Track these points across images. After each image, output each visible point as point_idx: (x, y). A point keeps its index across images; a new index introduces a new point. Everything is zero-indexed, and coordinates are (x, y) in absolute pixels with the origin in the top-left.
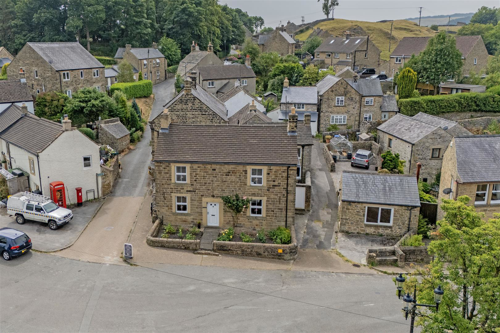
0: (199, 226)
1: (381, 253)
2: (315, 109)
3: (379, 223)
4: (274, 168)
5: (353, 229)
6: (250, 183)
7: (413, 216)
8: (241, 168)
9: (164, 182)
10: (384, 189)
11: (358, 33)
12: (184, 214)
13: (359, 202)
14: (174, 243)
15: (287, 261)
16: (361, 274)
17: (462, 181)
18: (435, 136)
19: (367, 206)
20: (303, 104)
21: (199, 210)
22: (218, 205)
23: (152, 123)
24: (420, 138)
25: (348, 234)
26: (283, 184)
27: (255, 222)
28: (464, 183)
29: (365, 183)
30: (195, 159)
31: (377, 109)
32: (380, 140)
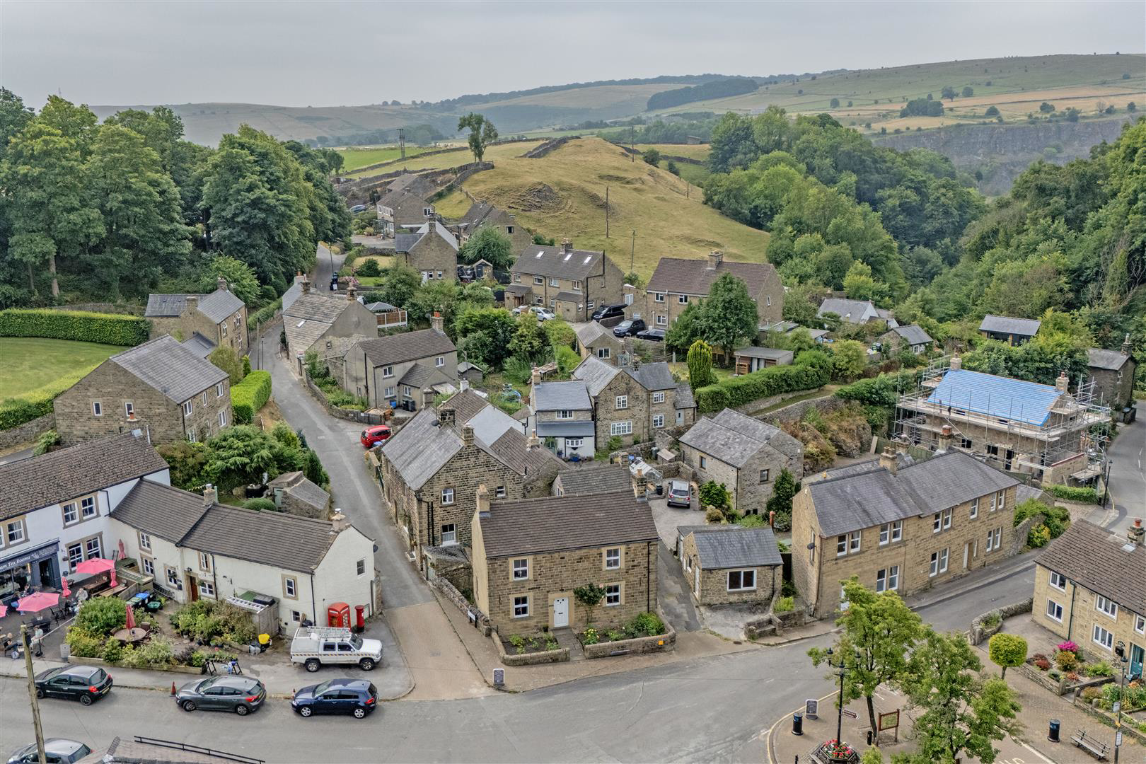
0: (546, 629)
1: (760, 624)
2: (588, 416)
3: (743, 589)
4: (632, 546)
5: (716, 600)
6: (605, 567)
7: (776, 575)
8: (594, 551)
9: (499, 582)
10: (742, 548)
11: (546, 198)
12: (526, 619)
13: (720, 569)
14: (539, 657)
15: (669, 652)
16: (747, 651)
17: (825, 536)
18: (763, 455)
19: (728, 571)
20: (570, 411)
21: (544, 610)
22: (566, 601)
23: (418, 492)
24: (745, 460)
25: (710, 606)
26: (644, 562)
27: (612, 613)
28: (827, 538)
29: (721, 544)
30: (538, 548)
31: (669, 407)
32: (686, 457)
